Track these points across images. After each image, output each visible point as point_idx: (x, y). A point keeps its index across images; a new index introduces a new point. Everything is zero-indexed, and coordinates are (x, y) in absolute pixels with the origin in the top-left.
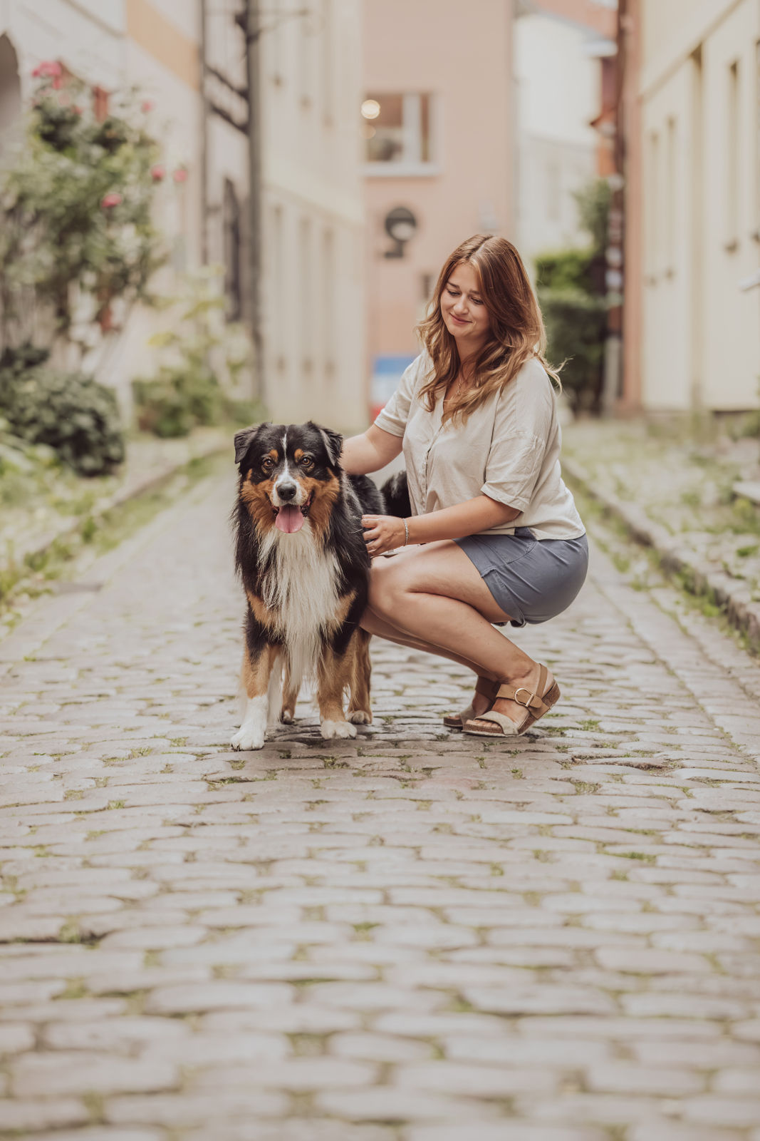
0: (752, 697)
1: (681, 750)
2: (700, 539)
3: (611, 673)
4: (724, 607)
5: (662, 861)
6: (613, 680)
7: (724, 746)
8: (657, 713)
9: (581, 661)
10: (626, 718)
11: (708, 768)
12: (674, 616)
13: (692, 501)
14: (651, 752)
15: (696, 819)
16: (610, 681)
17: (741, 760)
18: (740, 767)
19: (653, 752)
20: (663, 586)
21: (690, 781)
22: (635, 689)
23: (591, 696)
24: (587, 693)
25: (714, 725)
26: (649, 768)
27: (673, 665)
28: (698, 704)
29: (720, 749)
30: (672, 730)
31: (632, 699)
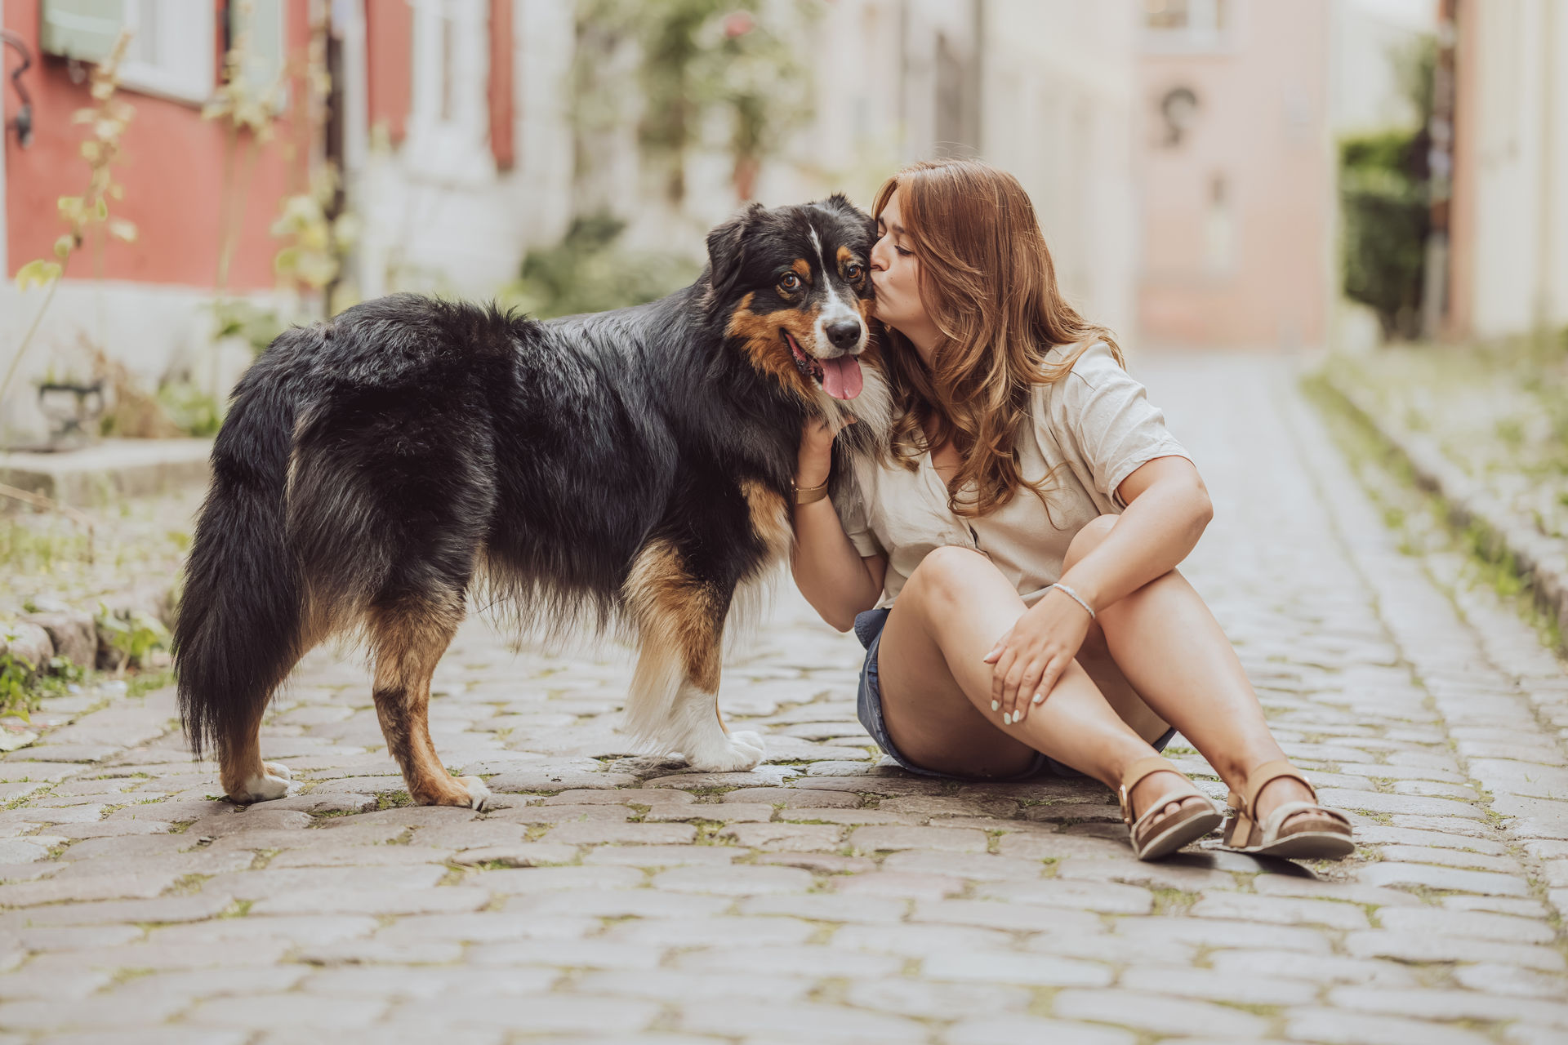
0: (1547, 726)
1: (1391, 825)
2: (1511, 484)
3: (1314, 680)
4: (1526, 580)
6: (1313, 692)
7: (1474, 818)
8: (1369, 753)
9: (1271, 660)
11: (1430, 863)
12: (1450, 594)
13: (1512, 435)
15: (1373, 978)
16: (1304, 694)
17: (1498, 847)
18: (1492, 863)
20: (1447, 549)
25: (1467, 776)
27: (1422, 670)
28: (1447, 737)
29: (1464, 824)
30: (1384, 786)
31: (1333, 725)
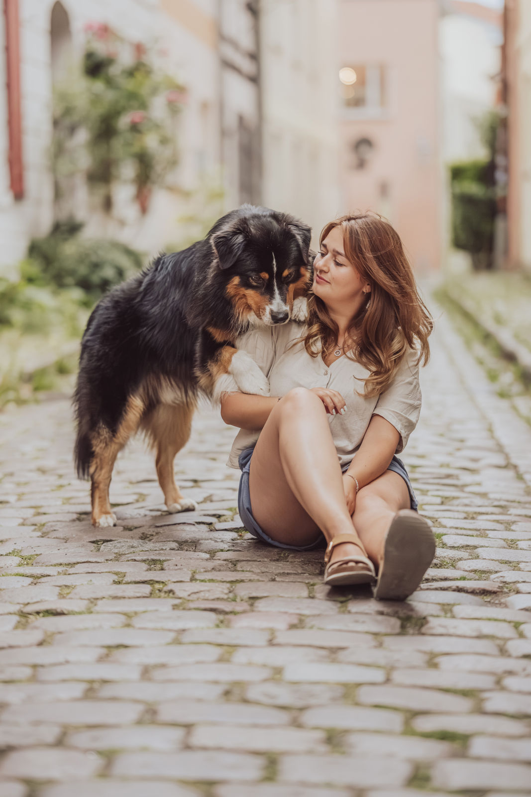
1: (519, 570)
3: (466, 478)
5: (478, 746)
8: (501, 523)
9: (442, 466)
10: (470, 530)
14: (488, 572)
19: (490, 572)
21: (523, 612)
22: (484, 495)
23: (442, 503)
24: (439, 500)
26: (483, 593)
27: (522, 469)
30: (512, 544)
31: (480, 506)
